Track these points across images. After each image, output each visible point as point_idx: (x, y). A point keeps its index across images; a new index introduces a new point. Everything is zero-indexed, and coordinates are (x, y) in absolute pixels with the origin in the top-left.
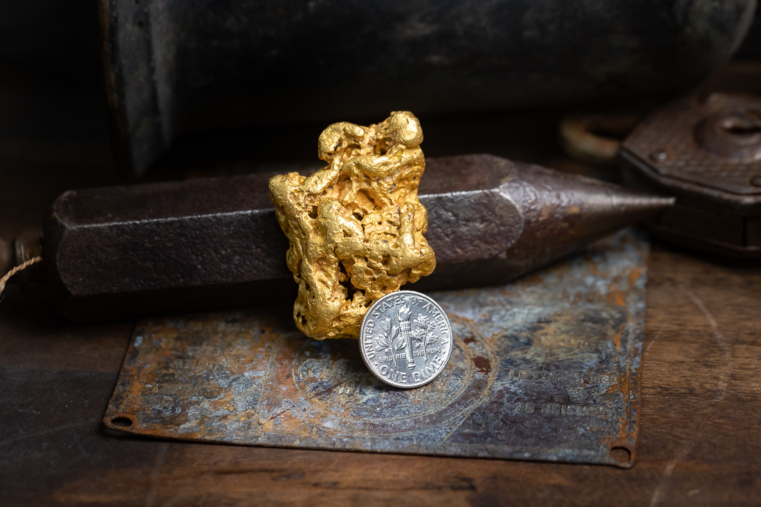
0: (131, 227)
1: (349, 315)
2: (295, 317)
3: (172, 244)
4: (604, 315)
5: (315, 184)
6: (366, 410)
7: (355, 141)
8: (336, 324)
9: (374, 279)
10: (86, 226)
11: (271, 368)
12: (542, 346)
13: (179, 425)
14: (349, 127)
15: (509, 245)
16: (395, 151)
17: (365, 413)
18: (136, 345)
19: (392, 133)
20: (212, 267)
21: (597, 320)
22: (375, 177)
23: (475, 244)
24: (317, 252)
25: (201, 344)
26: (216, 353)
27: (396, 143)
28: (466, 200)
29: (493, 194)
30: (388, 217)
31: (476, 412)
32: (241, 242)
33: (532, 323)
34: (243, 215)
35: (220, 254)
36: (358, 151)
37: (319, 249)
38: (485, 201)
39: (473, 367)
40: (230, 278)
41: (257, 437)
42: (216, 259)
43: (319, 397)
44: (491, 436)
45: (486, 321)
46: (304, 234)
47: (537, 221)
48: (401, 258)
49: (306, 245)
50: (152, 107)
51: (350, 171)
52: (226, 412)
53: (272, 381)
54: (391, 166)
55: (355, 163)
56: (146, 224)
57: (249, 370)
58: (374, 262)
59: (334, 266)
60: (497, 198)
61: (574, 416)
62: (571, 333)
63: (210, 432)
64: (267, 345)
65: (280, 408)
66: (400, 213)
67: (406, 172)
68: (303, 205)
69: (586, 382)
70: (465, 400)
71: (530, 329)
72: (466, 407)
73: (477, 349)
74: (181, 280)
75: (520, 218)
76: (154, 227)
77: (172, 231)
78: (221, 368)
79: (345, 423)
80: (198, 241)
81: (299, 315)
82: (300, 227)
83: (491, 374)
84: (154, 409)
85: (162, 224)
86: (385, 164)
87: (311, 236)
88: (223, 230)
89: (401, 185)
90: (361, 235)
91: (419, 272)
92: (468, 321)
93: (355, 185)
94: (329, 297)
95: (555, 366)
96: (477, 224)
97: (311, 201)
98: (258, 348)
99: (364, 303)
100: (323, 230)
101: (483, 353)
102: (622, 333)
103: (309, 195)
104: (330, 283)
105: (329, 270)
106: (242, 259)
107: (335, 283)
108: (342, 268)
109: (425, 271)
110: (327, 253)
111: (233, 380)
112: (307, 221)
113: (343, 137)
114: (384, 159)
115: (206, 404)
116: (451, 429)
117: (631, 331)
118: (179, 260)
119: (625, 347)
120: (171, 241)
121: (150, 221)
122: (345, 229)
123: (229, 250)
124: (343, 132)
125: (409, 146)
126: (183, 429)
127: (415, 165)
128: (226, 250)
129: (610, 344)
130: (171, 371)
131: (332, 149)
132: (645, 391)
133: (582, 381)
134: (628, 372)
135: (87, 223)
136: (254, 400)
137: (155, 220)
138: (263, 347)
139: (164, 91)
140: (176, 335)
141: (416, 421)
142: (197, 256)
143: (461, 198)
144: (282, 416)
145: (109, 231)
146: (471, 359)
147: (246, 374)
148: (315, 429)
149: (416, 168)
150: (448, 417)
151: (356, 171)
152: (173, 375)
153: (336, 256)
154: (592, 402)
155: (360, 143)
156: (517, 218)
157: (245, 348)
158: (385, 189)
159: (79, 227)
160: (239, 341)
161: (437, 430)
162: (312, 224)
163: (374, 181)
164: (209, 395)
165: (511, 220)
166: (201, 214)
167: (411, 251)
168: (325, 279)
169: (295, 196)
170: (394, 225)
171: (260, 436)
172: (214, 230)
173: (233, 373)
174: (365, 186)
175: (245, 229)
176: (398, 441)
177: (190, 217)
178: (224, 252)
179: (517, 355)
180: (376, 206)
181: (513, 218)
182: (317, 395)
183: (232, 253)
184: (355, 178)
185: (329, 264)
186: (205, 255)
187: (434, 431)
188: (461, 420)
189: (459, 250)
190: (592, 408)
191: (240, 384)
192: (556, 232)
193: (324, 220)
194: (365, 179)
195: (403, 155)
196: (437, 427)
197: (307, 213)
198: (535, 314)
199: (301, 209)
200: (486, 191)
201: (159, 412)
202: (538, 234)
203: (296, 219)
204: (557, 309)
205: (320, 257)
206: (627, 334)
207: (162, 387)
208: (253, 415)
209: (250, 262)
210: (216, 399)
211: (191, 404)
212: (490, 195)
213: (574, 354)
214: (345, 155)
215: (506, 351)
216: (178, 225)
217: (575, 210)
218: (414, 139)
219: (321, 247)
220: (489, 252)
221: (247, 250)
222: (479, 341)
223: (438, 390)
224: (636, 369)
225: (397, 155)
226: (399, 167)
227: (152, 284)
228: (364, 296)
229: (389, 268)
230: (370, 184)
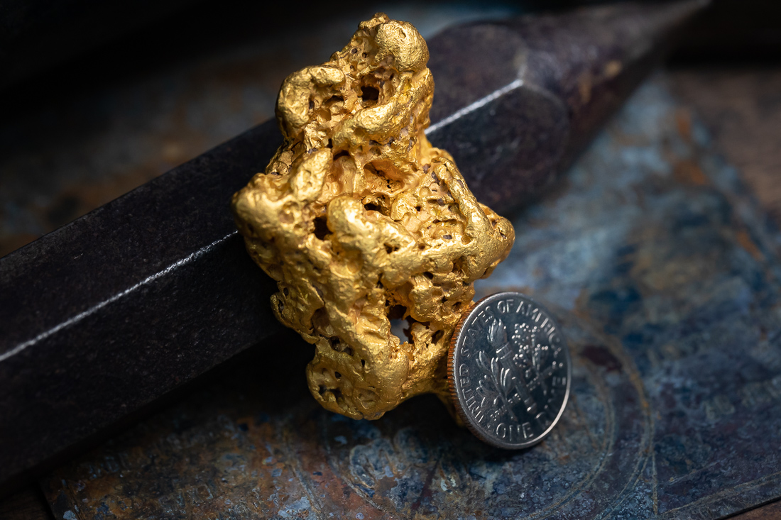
1: (419, 367)
2: (318, 395)
6: (506, 504)
7: (333, 91)
8: (402, 388)
9: (444, 300)
11: (308, 487)
12: (657, 294)
14: (317, 72)
16: (400, 87)
22: (387, 139)
24: (353, 292)
27: (396, 73)
30: (426, 193)
31: (659, 443)
36: (340, 104)
37: (354, 287)
39: (594, 368)
43: (421, 510)
44: (714, 476)
46: (319, 270)
48: (481, 255)
49: (326, 286)
53: (330, 509)
54: (403, 113)
55: (352, 127)
57: (281, 505)
58: (444, 275)
59: (381, 302)
66: (438, 180)
67: (420, 111)
68: (303, 225)
70: (627, 427)
72: (639, 441)
74: (124, 405)
81: (322, 391)
82: (310, 261)
83: (627, 370)
87: (333, 269)
90: (409, 241)
93: (359, 163)
94: (389, 353)
97: (311, 213)
98: (261, 460)
99: (431, 339)
102: (745, 230)
103: (305, 206)
104: (381, 331)
105: (375, 311)
107: (388, 327)
110: (370, 287)
112: (319, 249)
113: (314, 92)
114: (390, 105)
116: (649, 487)
117: (752, 221)
122: (386, 241)
124: (311, 84)
125: (415, 71)
127: (427, 95)
129: (743, 255)
138: (268, 455)
147: (284, 514)
149: (428, 100)
150: (629, 467)
151: (358, 140)
153: (382, 288)
155: (342, 91)
158: (404, 151)
161: (631, 496)
162: (325, 249)
163: (386, 145)
168: (374, 328)
169: (286, 216)
170: (443, 205)
174: (372, 157)
179: (636, 322)
180: (388, 181)
182: (414, 507)
184: (358, 151)
185: (374, 302)
187: (630, 500)
188: (649, 465)
194: (372, 147)
195: (412, 89)
196: (627, 491)
197: (312, 237)
199: (302, 233)
200: (506, 90)
203: (299, 251)
205: (359, 297)
214: (320, 119)
219: (357, 281)
225: (403, 90)
226: (411, 109)
227: (83, 429)
228: (427, 328)
229: (465, 277)
230: (379, 153)
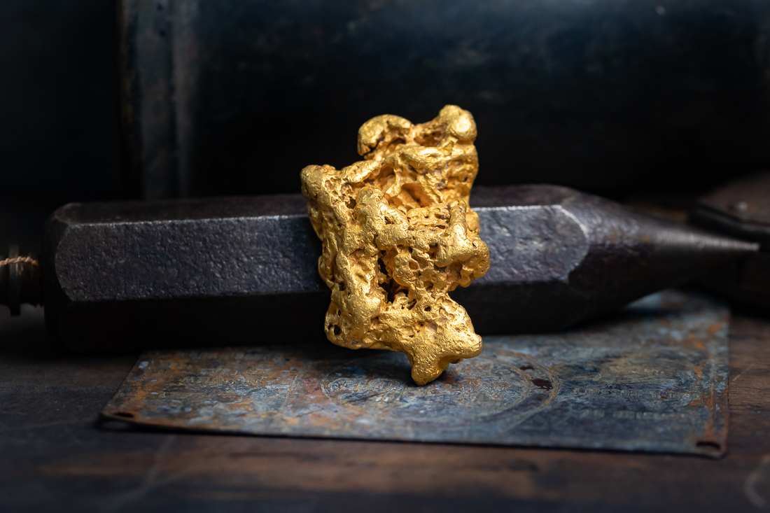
0: (143, 228)
1: (390, 317)
2: (326, 328)
3: (188, 249)
4: (681, 354)
5: (353, 172)
6: (408, 412)
7: (400, 134)
8: (373, 327)
9: (419, 274)
10: (91, 225)
11: (296, 383)
12: (610, 373)
13: (190, 419)
14: (394, 120)
15: (572, 268)
16: (445, 144)
17: (407, 414)
18: (141, 367)
19: (441, 126)
20: (232, 276)
21: (672, 356)
22: (421, 169)
23: (533, 265)
24: (355, 242)
25: (216, 367)
26: (233, 373)
27: (445, 135)
28: (523, 215)
29: (553, 210)
30: (437, 212)
31: (536, 415)
32: (266, 250)
33: (599, 357)
34: (270, 220)
35: (242, 261)
36: (403, 145)
37: (356, 239)
38: (545, 218)
39: (532, 385)
40: (252, 289)
41: (280, 429)
42: (237, 267)
43: (353, 403)
45: (546, 356)
46: (340, 225)
47: (604, 245)
48: (450, 247)
49: (341, 237)
51: (394, 162)
52: (244, 412)
53: (298, 391)
54: (439, 159)
55: (400, 154)
56: (160, 225)
57: (272, 384)
58: (420, 252)
59: (374, 259)
60: (558, 215)
61: (652, 420)
62: (644, 365)
63: (225, 424)
64: (291, 369)
65: (308, 410)
66: (449, 209)
67: (457, 170)
68: (340, 194)
69: (663, 397)
70: (524, 406)
71: (596, 362)
72: (524, 412)
73: (536, 374)
75: (585, 239)
76: (167, 228)
77: (188, 233)
78: (240, 383)
79: (384, 420)
80: (217, 247)
81: (330, 327)
82: (336, 218)
83: (552, 391)
84: (159, 409)
85: (177, 226)
86: (434, 156)
87: (348, 225)
88: (246, 235)
89: (450, 185)
90: (405, 224)
91: (472, 270)
92: (524, 355)
93: (398, 178)
94: (368, 292)
95: (627, 386)
96: (535, 243)
97: (349, 191)
98: (281, 370)
99: (407, 305)
100: (361, 218)
101: (543, 377)
102: (703, 366)
103: (346, 184)
104: (368, 277)
105: (368, 263)
106: (267, 268)
107: (374, 277)
108: (382, 267)
109: (477, 269)
110: (366, 243)
111: (253, 391)
112: (343, 210)
113: (386, 130)
114: (432, 150)
115: (221, 406)
116: (507, 426)
117: (713, 365)
118: (195, 266)
119: (707, 376)
120: (186, 245)
121: (164, 222)
122: (387, 216)
123: (252, 258)
124: (386, 125)
125: (462, 141)
126: (193, 422)
127: (468, 163)
128: (248, 257)
129: (689, 373)
130: (181, 384)
131: (373, 141)
132: (732, 407)
133: (660, 397)
134: (712, 393)
135: (92, 222)
136: (278, 404)
137: (170, 221)
138: (287, 369)
139: (183, 121)
140: (187, 361)
141: (466, 420)
142: (215, 263)
143: (519, 213)
144: (310, 415)
145: (116, 231)
146: (529, 380)
147: (268, 387)
148: (348, 424)
149: (468, 167)
150: (504, 417)
151: (400, 162)
152: (183, 387)
153: (376, 247)
154: (672, 411)
155: (405, 136)
156: (580, 238)
157: (267, 370)
158: (433, 184)
159: (83, 225)
160: (260, 366)
162: (350, 214)
163: (421, 174)
164: (225, 400)
165: (575, 240)
166: (222, 217)
167: (462, 241)
168: (363, 273)
169: (331, 185)
170: (443, 219)
171: (284, 428)
172: (235, 234)
173: (252, 386)
174: (409, 180)
175: (271, 235)
176: (446, 433)
177: (208, 220)
178: (246, 260)
179: (582, 378)
180: (422, 206)
181: (576, 237)
182: (350, 402)
183: (255, 261)
184: (399, 170)
185: (368, 256)
186: (224, 263)
188: (519, 420)
189: (516, 271)
190: (672, 415)
191: (260, 393)
192: (624, 260)
193: (363, 206)
194: (410, 171)
195: (453, 149)
196: (492, 424)
197: (344, 203)
198: (602, 352)
199: (337, 198)
200: (547, 207)
201: (166, 411)
202: (605, 260)
203: (331, 210)
204: (626, 349)
205: (358, 247)
206: (709, 366)
207: (170, 394)
208: (275, 414)
209: (276, 272)
210: (233, 403)
211: (204, 405)
212: (551, 212)
213: (649, 379)
214: (388, 152)
215: (570, 376)
216: (196, 227)
217: (646, 240)
218: (467, 132)
219: (359, 235)
220: (549, 274)
221: (273, 259)
222: (537, 369)
223: (492, 400)
224: (721, 390)
225: (447, 148)
226: (448, 162)
227: (163, 292)
228: (407, 296)
229: (436, 260)
230: (415, 179)
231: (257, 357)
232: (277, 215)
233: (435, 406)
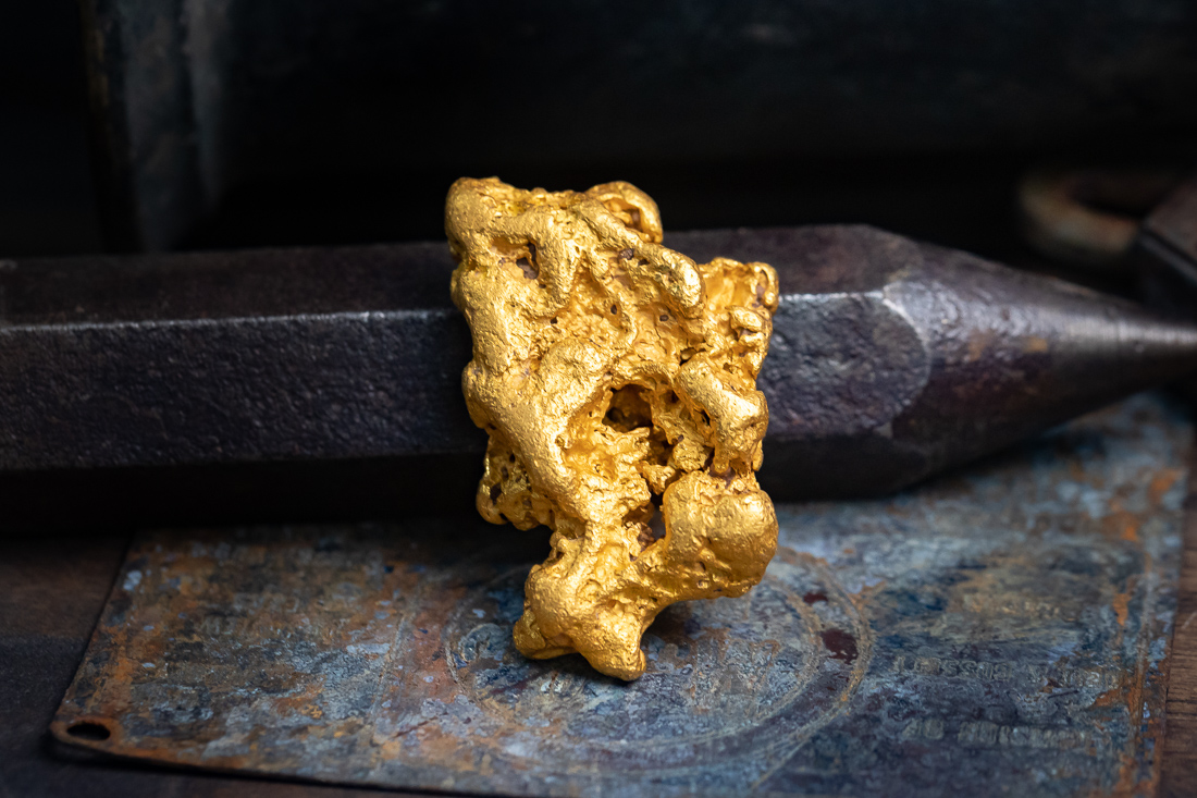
0: (122, 335)
3: (204, 374)
4: (1096, 557)
6: (595, 724)
10: (29, 329)
11: (402, 638)
12: (964, 612)
13: (206, 741)
15: (899, 409)
17: (593, 730)
18: (127, 587)
20: (283, 425)
21: (1080, 567)
23: (828, 403)
25: (260, 590)
26: (291, 608)
28: (814, 311)
29: (868, 302)
31: (822, 734)
32: (345, 377)
33: (947, 568)
34: (352, 321)
35: (301, 398)
38: (852, 316)
39: (821, 649)
40: (319, 449)
41: (366, 770)
42: (293, 408)
43: (499, 697)
44: (853, 782)
45: (851, 562)
47: (958, 364)
50: (181, 112)
52: (305, 720)
53: (404, 662)
56: (153, 329)
57: (358, 641)
60: (877, 311)
61: (1026, 748)
62: (1026, 590)
63: (270, 758)
64: (396, 596)
65: (418, 717)
69: (1052, 683)
70: (801, 709)
71: (940, 580)
72: (802, 725)
73: (830, 614)
74: (219, 449)
75: (923, 355)
76: (168, 336)
77: (204, 346)
78: (301, 635)
79: (551, 747)
80: (257, 371)
83: (856, 663)
84: (155, 710)
85: (185, 332)
88: (308, 349)
92: (813, 560)
95: (991, 651)
96: (834, 363)
98: (377, 600)
101: (842, 624)
102: (1132, 593)
106: (346, 411)
111: (324, 660)
115: (265, 704)
116: (768, 765)
117: (1150, 589)
118: (217, 407)
119: (1136, 620)
120: (202, 366)
121: (161, 323)
123: (320, 392)
126: (214, 750)
128: (313, 391)
129: (1105, 613)
130: (196, 638)
132: (1175, 707)
133: (1046, 682)
134: (1141, 667)
135: (33, 322)
136: (365, 698)
137: (172, 323)
138: (389, 597)
140: (209, 572)
141: (697, 749)
142: (253, 400)
143: (804, 307)
144: (421, 731)
145: (75, 341)
146: (817, 633)
147: (351, 649)
148: (487, 758)
150: (765, 743)
152: (199, 646)
154: (1064, 722)
157: (352, 599)
159: (14, 329)
160: (341, 586)
161: (739, 765)
164: (273, 687)
165: (905, 357)
166: (265, 315)
171: (373, 768)
172: (290, 348)
173: (323, 647)
175: (354, 349)
176: (659, 786)
177: (242, 320)
178: (309, 395)
179: (913, 628)
181: (908, 353)
182: (494, 692)
183: (326, 398)
186: (270, 400)
187: (735, 769)
188: (790, 748)
189: (794, 415)
190: (1063, 734)
191: (337, 667)
192: (997, 388)
196: (742, 761)
198: (954, 552)
200: (855, 295)
201: (167, 715)
202: (960, 390)
204: (997, 543)
206: (1142, 594)
207: (175, 668)
208: (361, 727)
209: (362, 418)
210: (287, 695)
211: (234, 702)
212: (863, 304)
213: (1031, 630)
215: (891, 621)
216: (218, 334)
217: (1039, 346)
220: (856, 421)
221: (357, 394)
222: (834, 600)
223: (746, 691)
224: (1157, 662)
227: (159, 453)
231: (336, 560)
232: (365, 311)
233: (644, 707)
